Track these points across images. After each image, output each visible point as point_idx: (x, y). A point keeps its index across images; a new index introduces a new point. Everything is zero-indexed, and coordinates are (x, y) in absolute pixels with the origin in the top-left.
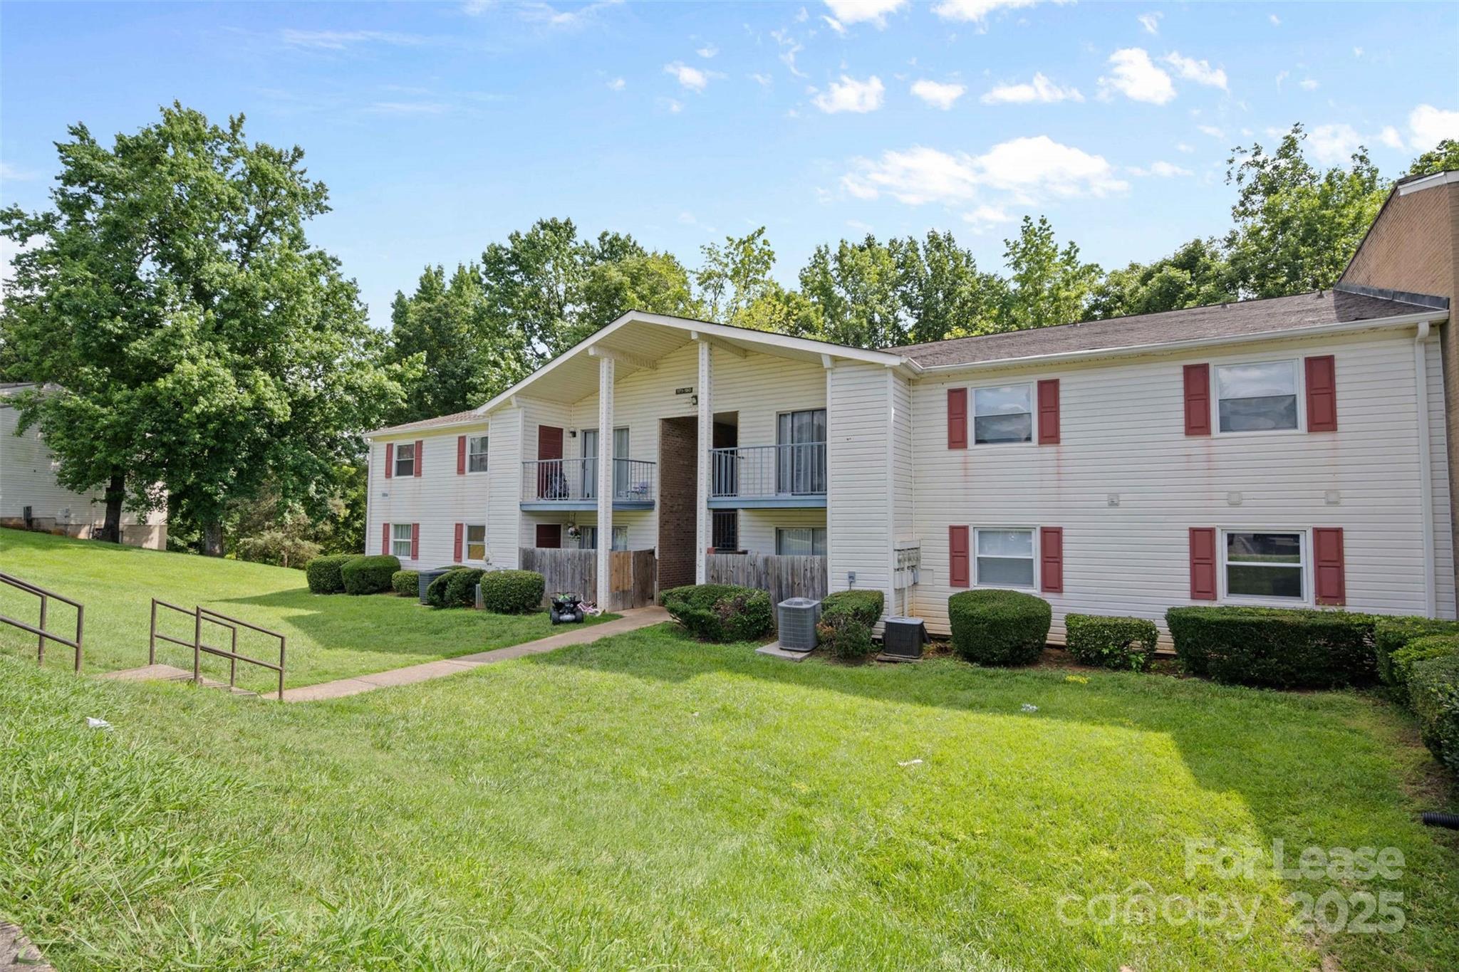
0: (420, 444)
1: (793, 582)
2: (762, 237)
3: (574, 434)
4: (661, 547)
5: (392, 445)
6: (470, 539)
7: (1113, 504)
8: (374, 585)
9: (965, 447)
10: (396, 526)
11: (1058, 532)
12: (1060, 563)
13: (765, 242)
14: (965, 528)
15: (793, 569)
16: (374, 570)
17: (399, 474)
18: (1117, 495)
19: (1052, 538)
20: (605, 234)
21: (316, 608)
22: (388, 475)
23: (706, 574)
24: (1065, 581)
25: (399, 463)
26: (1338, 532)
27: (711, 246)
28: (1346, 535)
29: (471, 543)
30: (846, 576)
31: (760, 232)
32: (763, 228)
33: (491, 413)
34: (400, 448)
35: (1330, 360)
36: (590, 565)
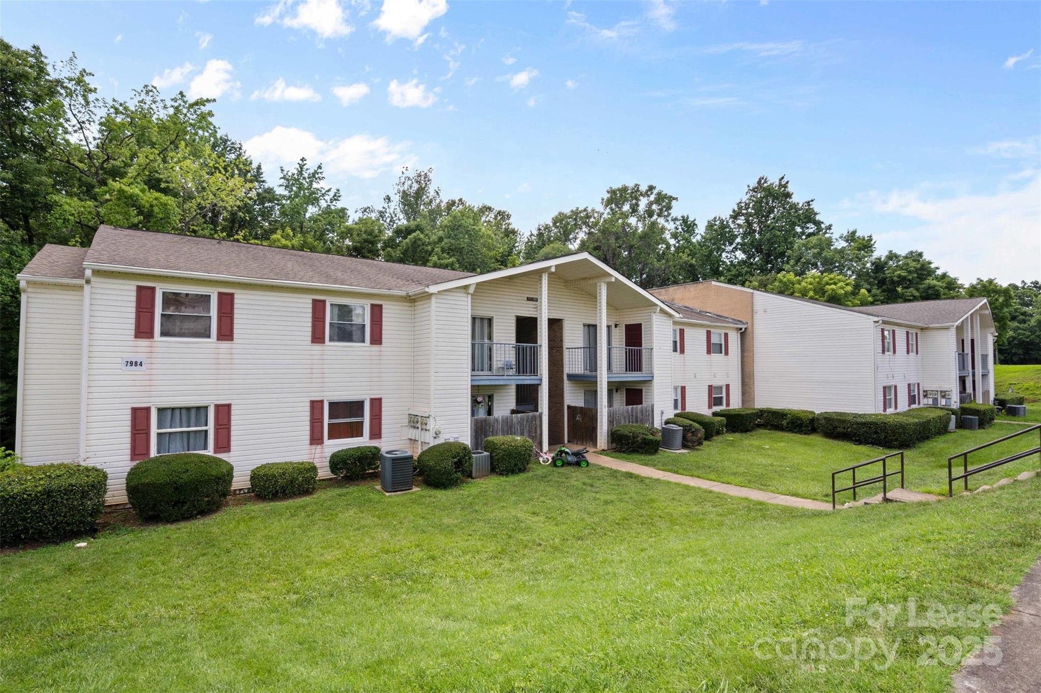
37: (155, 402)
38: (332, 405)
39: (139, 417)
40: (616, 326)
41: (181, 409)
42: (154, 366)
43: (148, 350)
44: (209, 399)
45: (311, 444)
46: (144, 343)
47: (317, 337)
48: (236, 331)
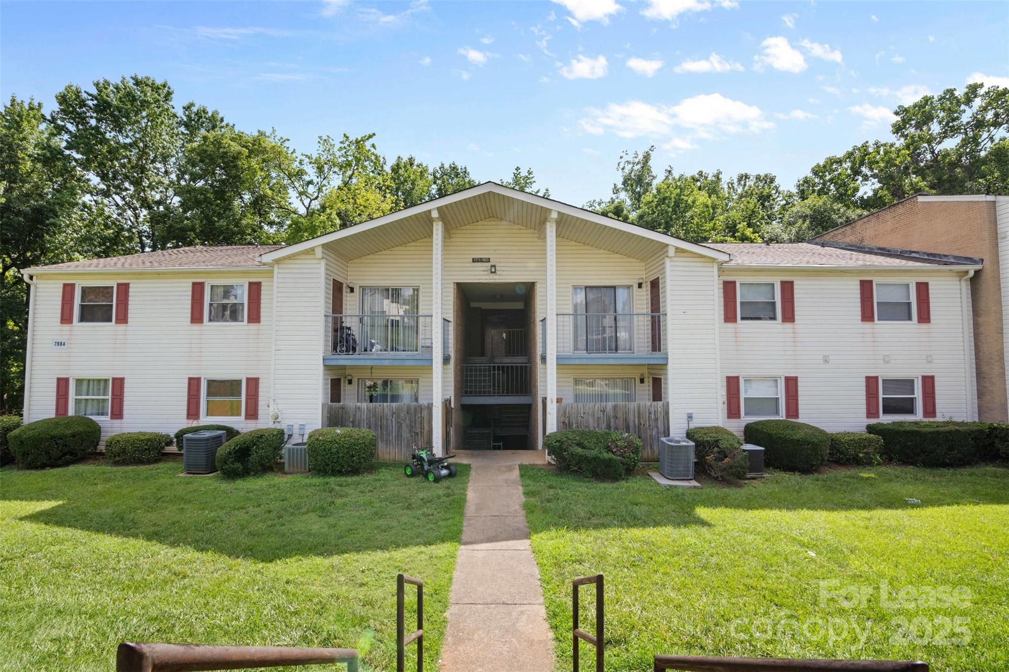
0: (124, 289)
1: (640, 424)
2: (371, 141)
3: (352, 290)
4: (455, 396)
5: (73, 286)
6: (209, 394)
7: (826, 361)
8: (71, 454)
9: (736, 321)
10: (79, 382)
11: (795, 379)
12: (797, 400)
13: (373, 146)
14: (737, 378)
15: (639, 413)
16: (74, 436)
17: (82, 319)
18: (827, 356)
19: (792, 384)
20: (192, 105)
21: (62, 498)
22: (66, 318)
23: (558, 421)
24: (800, 411)
25: (83, 308)
26: (932, 378)
27: (326, 138)
28: (936, 379)
29: (211, 399)
30: (686, 417)
31: (370, 137)
32: (374, 134)
33: (278, 261)
34: (85, 291)
35: (927, 284)
36: (422, 418)
37: (74, 373)
38: (211, 383)
39: (62, 384)
40: (640, 286)
41: (94, 380)
42: (72, 346)
43: (68, 333)
44: (108, 374)
45: (188, 418)
46: (66, 327)
47: (196, 317)
48: (130, 316)
